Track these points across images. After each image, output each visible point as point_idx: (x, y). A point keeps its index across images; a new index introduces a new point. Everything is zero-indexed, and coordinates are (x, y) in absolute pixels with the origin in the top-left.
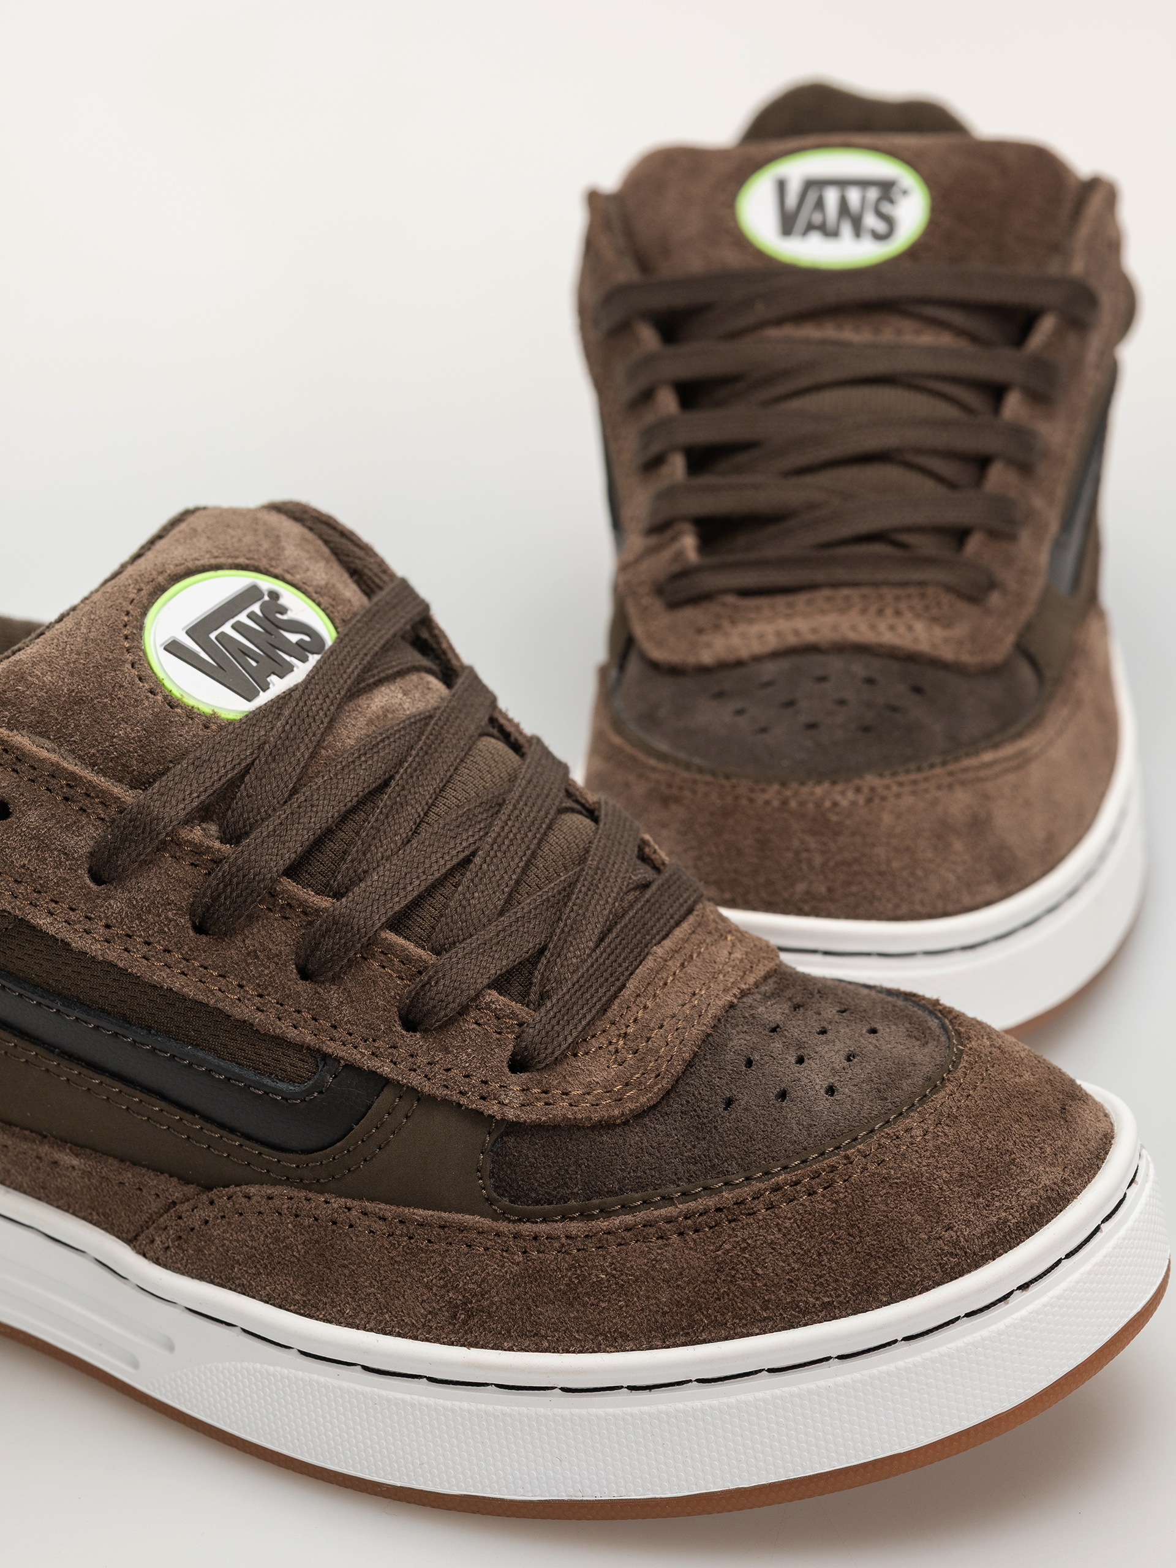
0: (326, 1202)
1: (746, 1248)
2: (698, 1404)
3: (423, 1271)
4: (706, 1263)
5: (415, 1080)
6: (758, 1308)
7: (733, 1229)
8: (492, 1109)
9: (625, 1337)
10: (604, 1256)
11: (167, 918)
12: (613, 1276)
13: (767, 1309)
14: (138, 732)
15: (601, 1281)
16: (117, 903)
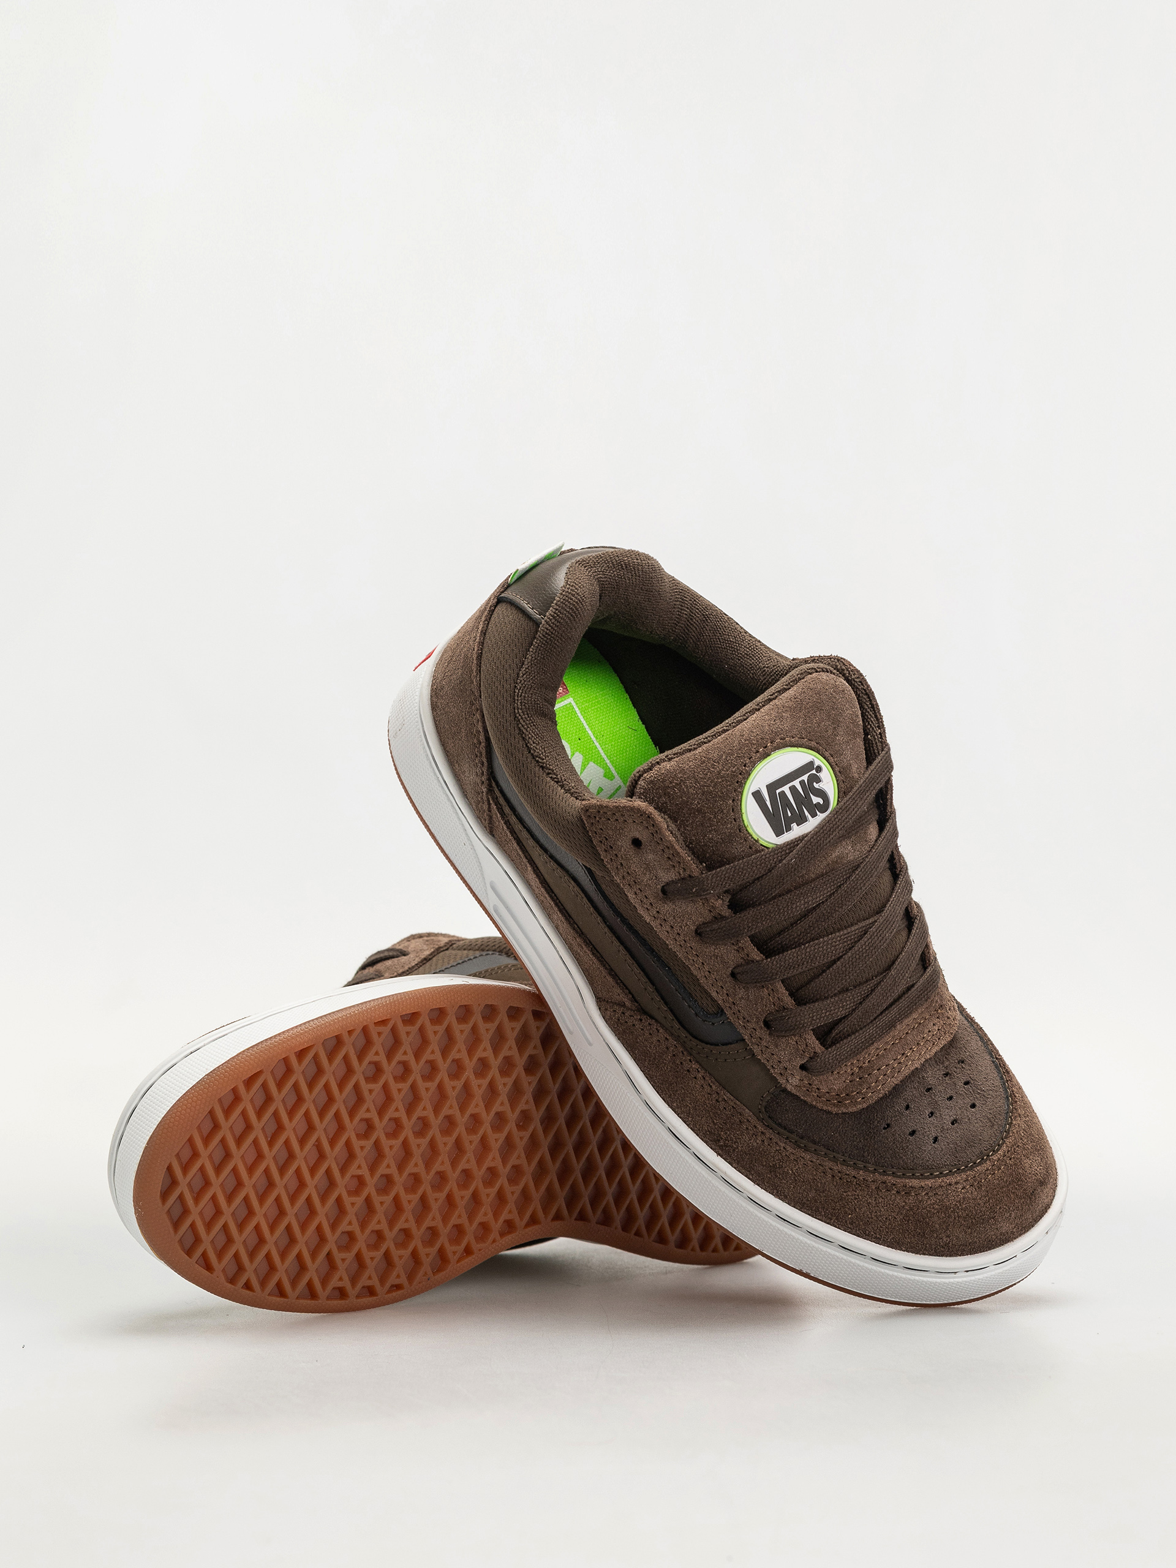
0: (690, 1061)
1: (857, 1198)
2: (801, 1238)
3: (715, 1116)
4: (837, 1194)
5: (756, 1050)
6: (848, 1222)
7: (856, 1188)
8: (782, 1081)
9: (786, 1197)
10: (795, 1165)
11: (686, 923)
12: (795, 1174)
13: (852, 1224)
14: (718, 838)
15: (788, 1173)
16: (667, 908)
